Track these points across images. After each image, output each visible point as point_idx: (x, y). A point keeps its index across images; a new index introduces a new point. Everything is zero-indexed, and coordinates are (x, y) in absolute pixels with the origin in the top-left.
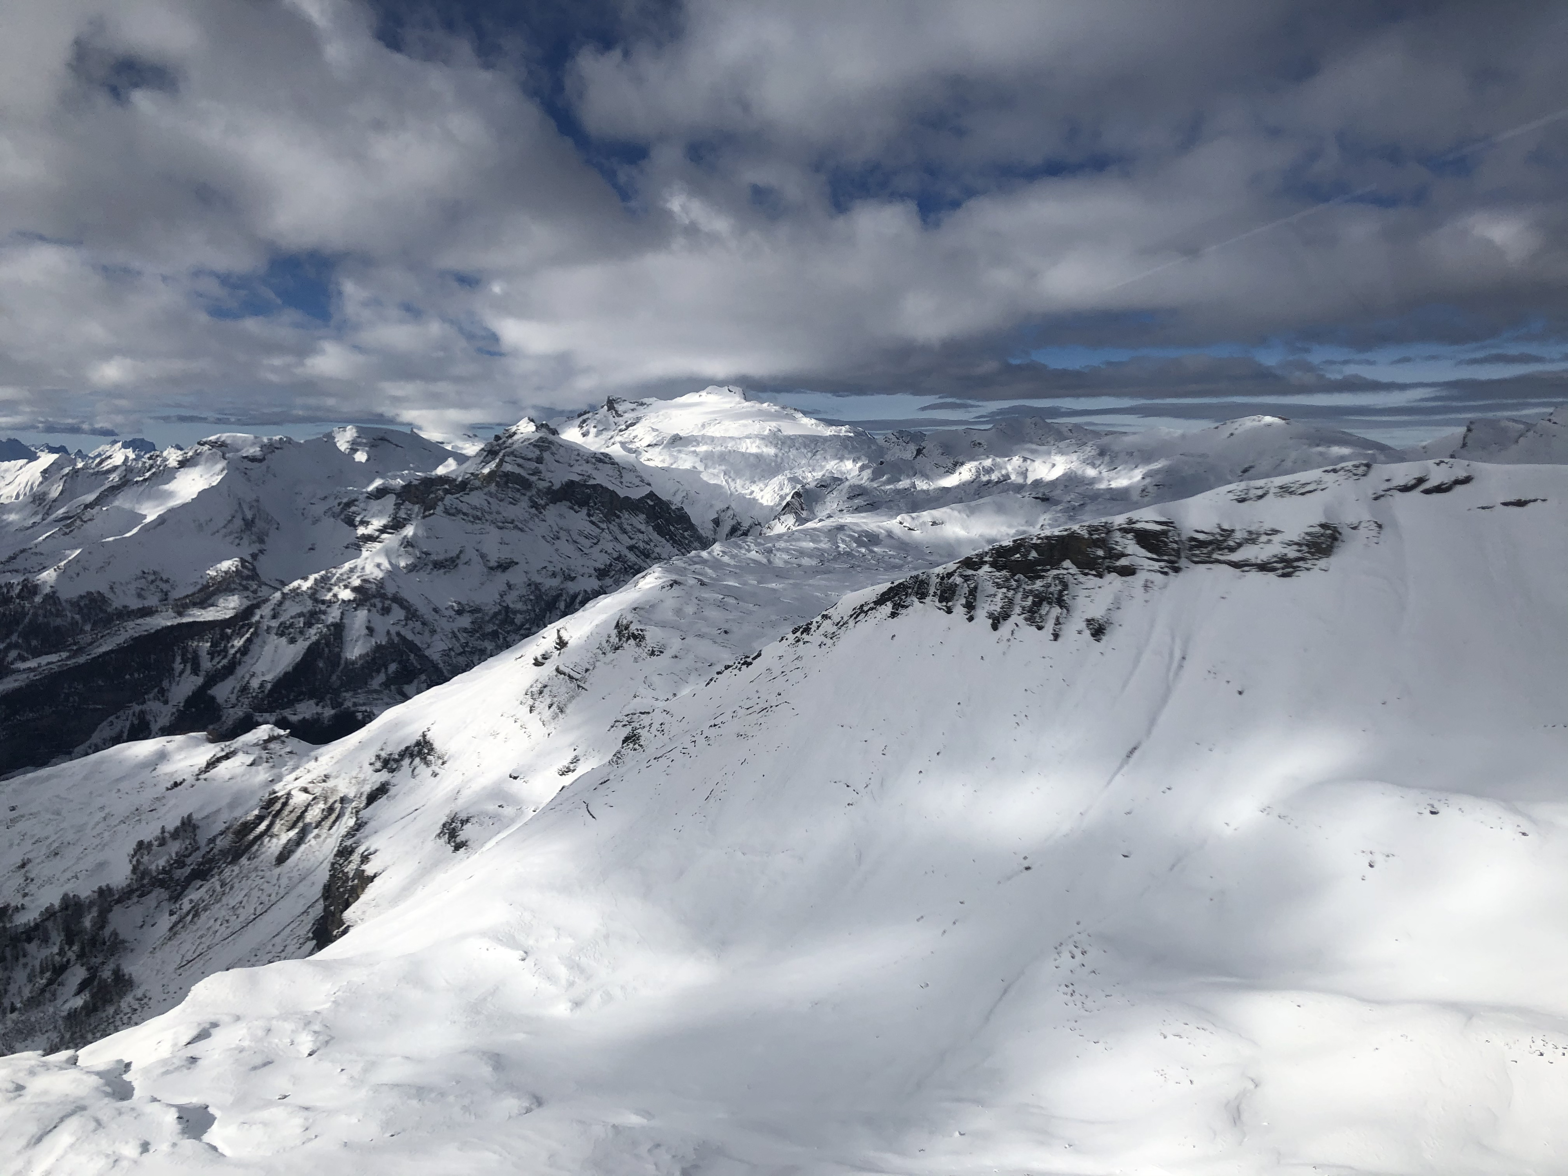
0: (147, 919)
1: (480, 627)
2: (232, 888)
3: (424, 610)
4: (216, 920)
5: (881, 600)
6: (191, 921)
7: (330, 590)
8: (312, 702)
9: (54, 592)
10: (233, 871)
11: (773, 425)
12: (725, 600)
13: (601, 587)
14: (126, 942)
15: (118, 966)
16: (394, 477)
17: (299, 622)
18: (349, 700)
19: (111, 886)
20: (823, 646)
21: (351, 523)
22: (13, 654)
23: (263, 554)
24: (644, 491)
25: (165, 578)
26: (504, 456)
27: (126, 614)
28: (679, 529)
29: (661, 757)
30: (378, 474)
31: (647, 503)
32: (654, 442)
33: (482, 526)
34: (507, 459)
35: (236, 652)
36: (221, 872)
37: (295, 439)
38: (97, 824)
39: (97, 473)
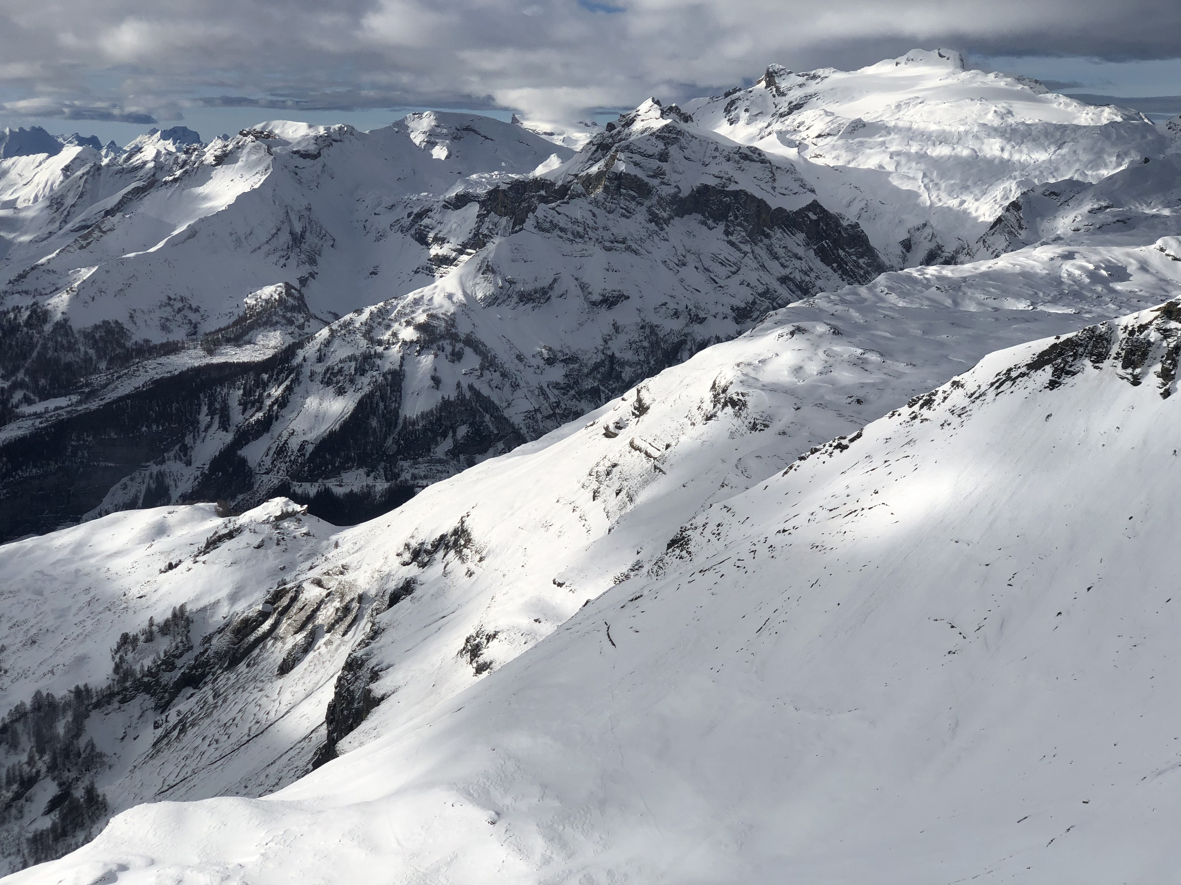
0: (129, 730)
1: (576, 383)
2: (224, 701)
3: (505, 356)
4: (203, 739)
5: (1036, 364)
6: (178, 737)
7: (388, 327)
8: (362, 471)
9: (66, 320)
10: (228, 679)
11: (1001, 106)
12: (866, 356)
14: (105, 755)
15: (92, 783)
16: (479, 181)
17: (350, 367)
19: (90, 687)
20: (946, 427)
21: (422, 240)
22: (18, 395)
23: (314, 278)
24: (805, 200)
25: (194, 305)
26: (617, 151)
27: (147, 350)
28: (850, 254)
29: (709, 569)
30: (462, 176)
31: (809, 217)
32: (827, 131)
33: (585, 247)
34: (620, 155)
35: (273, 404)
36: (216, 679)
37: (359, 128)
38: (81, 609)
39: (122, 171)
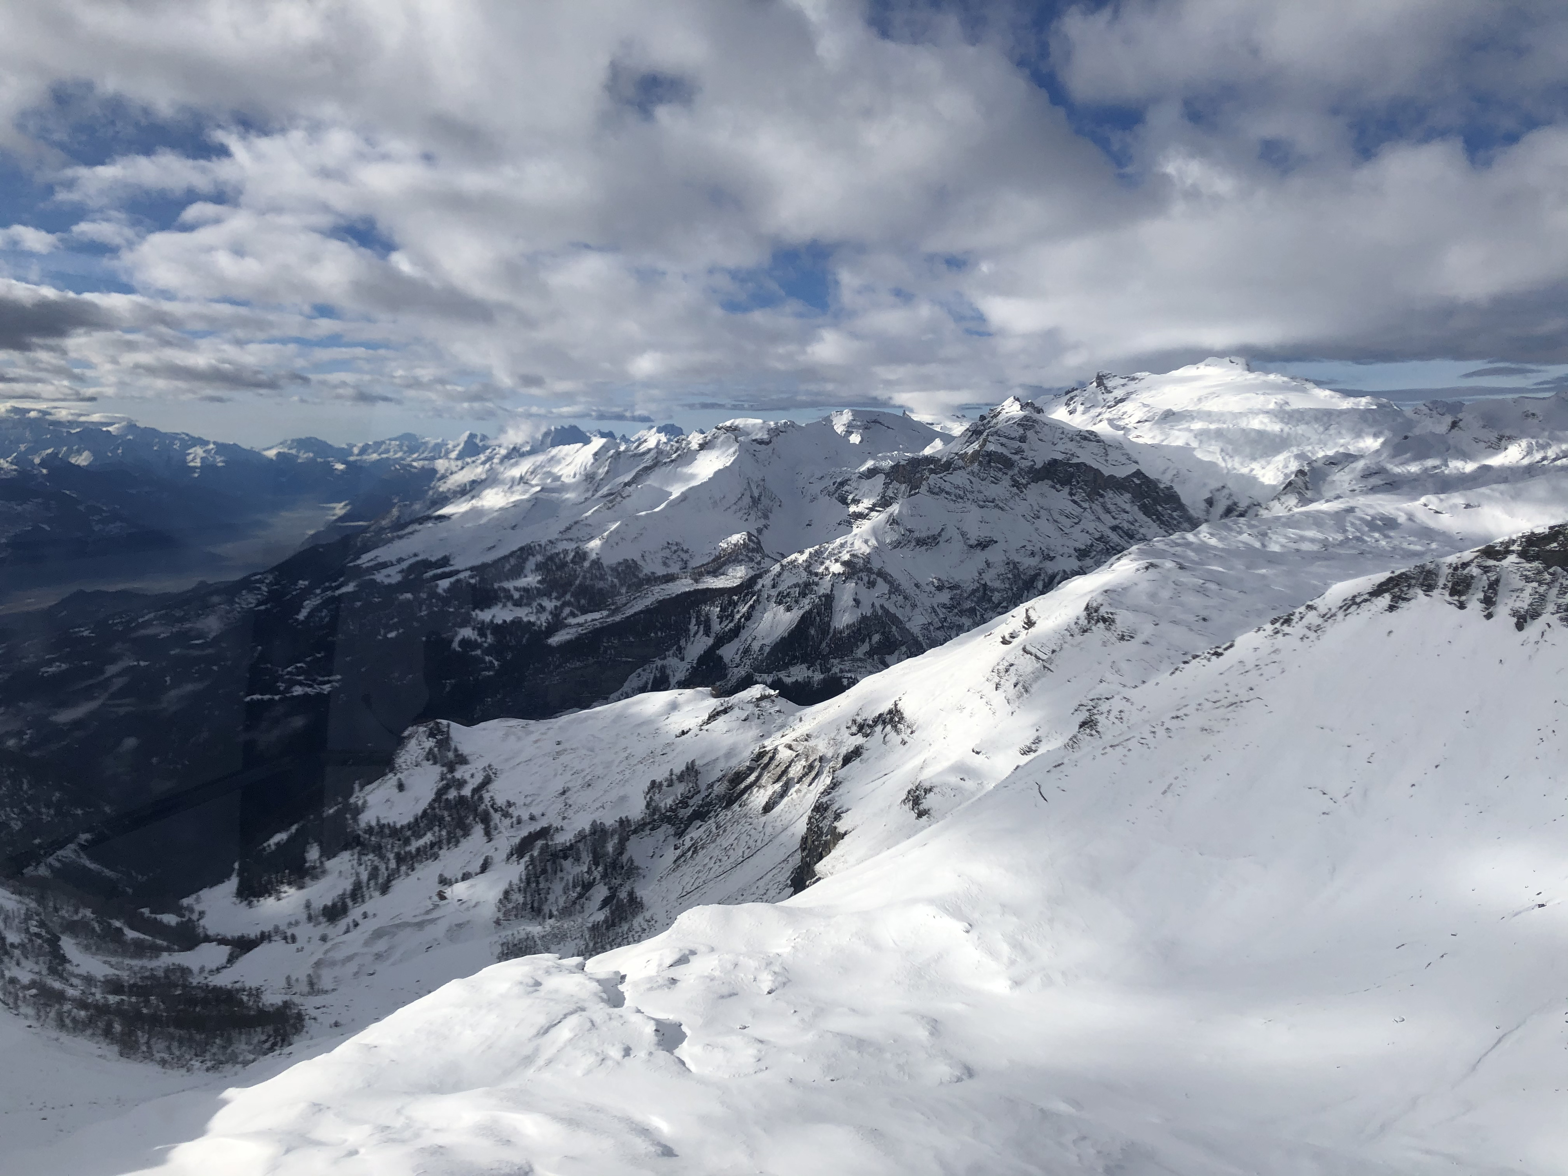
0: (656, 850)
1: (959, 604)
2: (724, 831)
3: (906, 585)
4: (710, 858)
5: (1378, 591)
6: (691, 857)
7: (822, 563)
8: (804, 666)
9: (599, 559)
10: (726, 815)
11: (1280, 398)
12: (1207, 585)
13: (1081, 568)
14: (640, 868)
15: (632, 888)
16: (884, 459)
17: (795, 592)
18: (836, 667)
19: (630, 818)
20: (1305, 640)
21: (843, 501)
22: (567, 611)
23: (767, 528)
24: (1131, 469)
25: (685, 548)
26: (988, 435)
27: (653, 580)
28: (1167, 509)
29: (1117, 745)
30: (872, 455)
31: (1134, 482)
32: (1145, 418)
33: (964, 505)
34: (990, 438)
35: (741, 617)
36: (717, 815)
37: (798, 423)
38: (621, 762)
39: (635, 455)
